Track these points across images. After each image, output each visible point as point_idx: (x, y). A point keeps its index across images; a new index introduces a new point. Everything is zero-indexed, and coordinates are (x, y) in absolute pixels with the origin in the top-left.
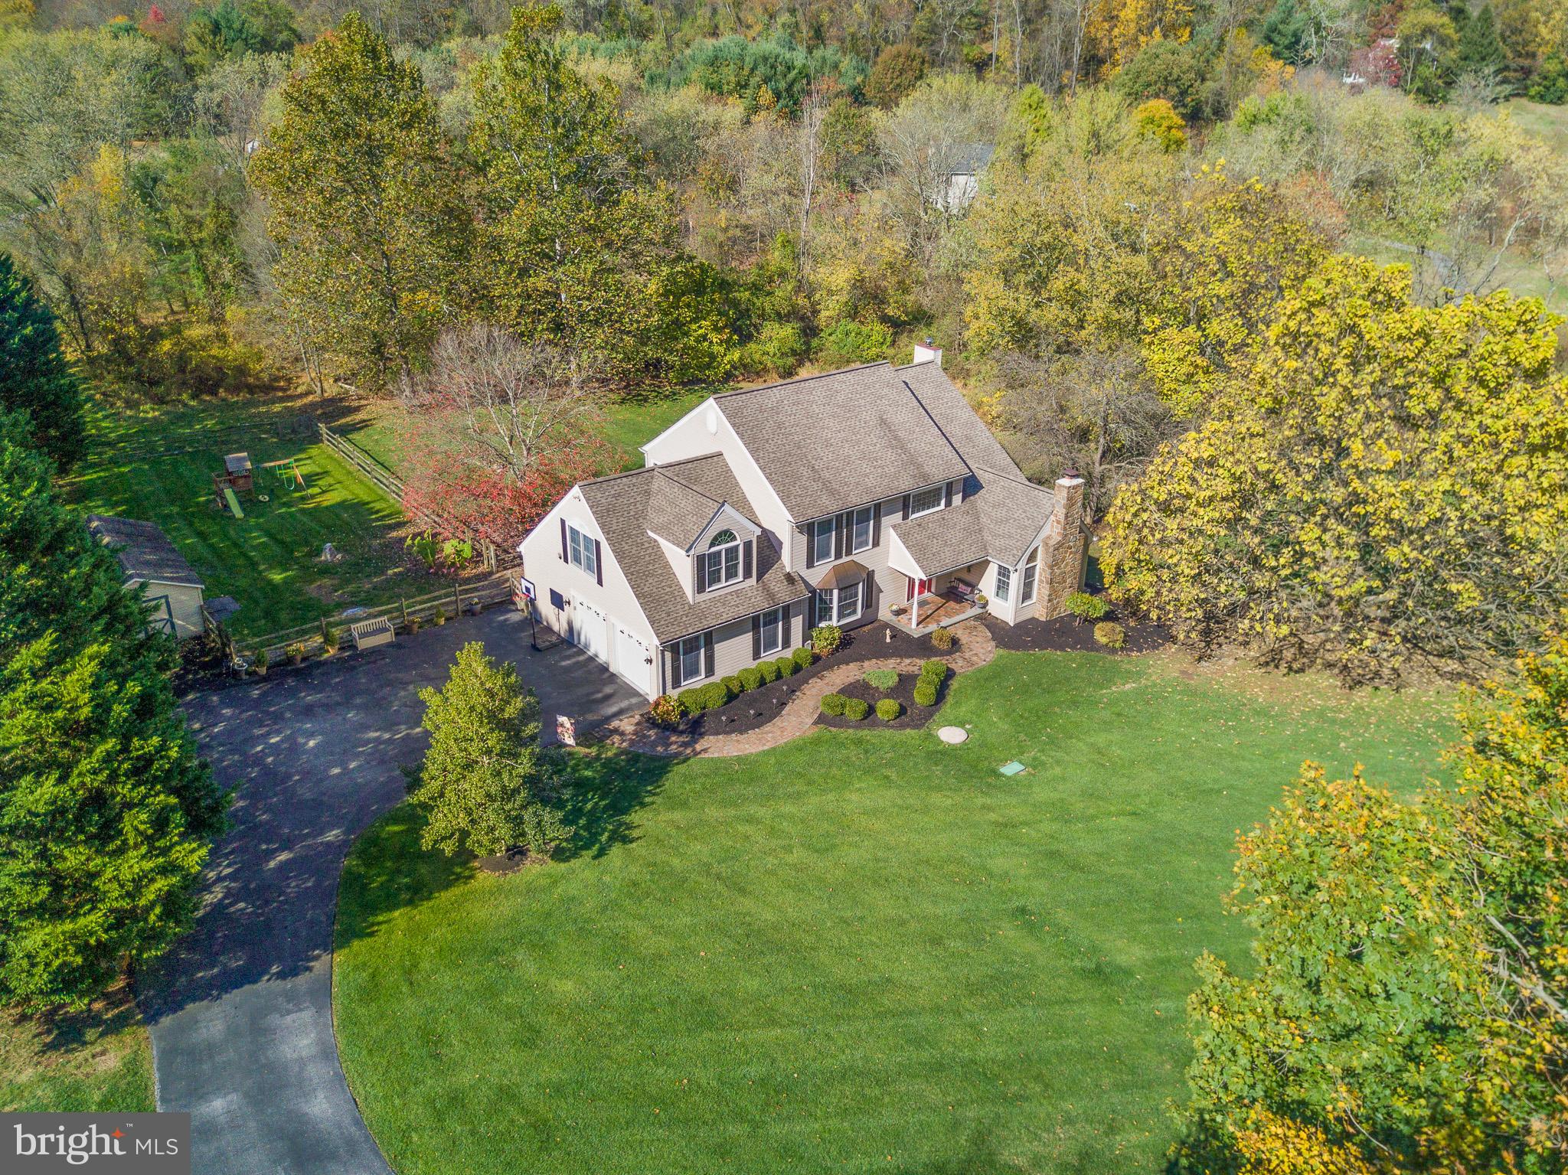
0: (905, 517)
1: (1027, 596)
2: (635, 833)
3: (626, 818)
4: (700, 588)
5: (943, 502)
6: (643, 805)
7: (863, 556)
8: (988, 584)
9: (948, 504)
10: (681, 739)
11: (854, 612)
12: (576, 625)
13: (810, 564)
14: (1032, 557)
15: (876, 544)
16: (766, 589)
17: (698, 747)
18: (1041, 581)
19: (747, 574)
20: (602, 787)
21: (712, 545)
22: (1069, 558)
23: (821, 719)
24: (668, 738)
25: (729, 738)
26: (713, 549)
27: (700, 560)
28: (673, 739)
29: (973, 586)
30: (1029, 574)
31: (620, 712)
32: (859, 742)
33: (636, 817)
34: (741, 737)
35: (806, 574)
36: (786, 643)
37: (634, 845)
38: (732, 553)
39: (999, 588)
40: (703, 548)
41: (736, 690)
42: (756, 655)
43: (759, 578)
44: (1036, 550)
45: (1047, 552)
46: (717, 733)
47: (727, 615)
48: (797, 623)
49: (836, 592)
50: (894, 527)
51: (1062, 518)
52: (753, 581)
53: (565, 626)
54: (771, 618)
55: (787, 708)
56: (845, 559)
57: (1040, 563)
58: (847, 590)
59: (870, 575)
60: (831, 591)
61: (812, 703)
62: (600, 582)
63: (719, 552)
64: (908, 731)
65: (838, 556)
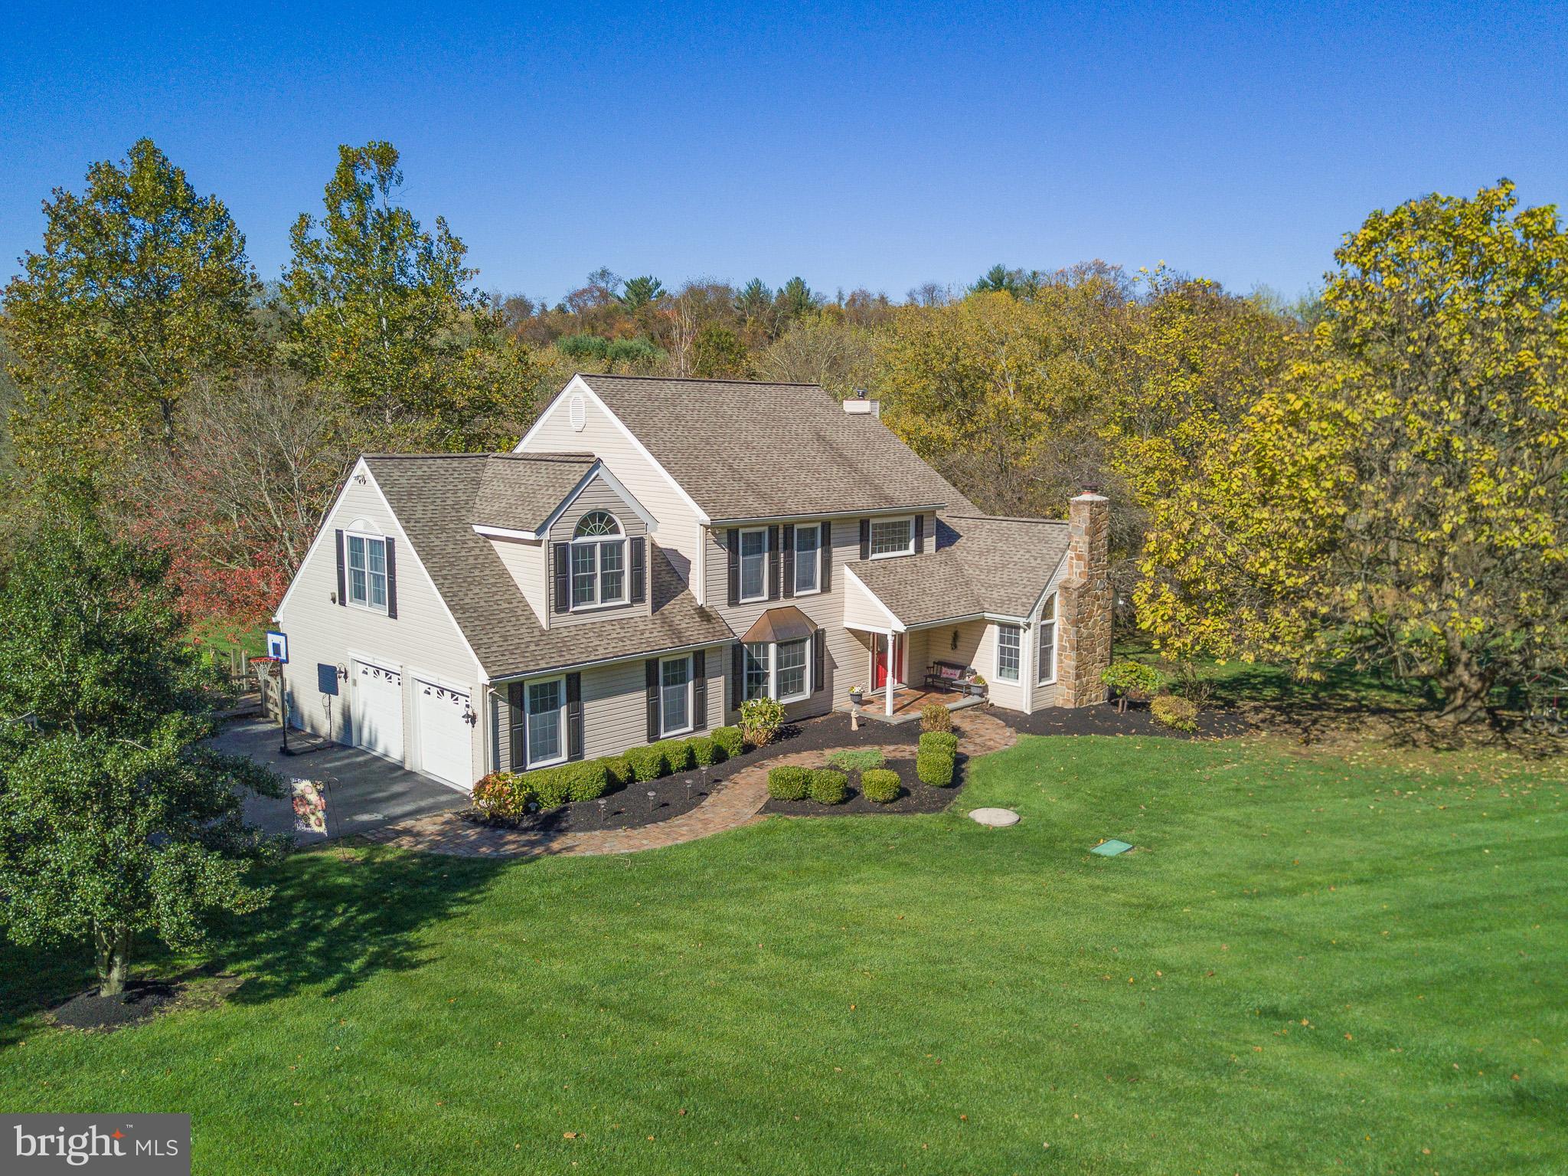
0: (864, 555)
1: (1044, 673)
2: (423, 955)
3: (412, 936)
4: (560, 603)
5: (912, 544)
6: (444, 916)
7: (807, 602)
8: (986, 659)
9: (919, 549)
10: (524, 838)
11: (800, 689)
12: (356, 713)
13: (733, 600)
14: (1047, 613)
15: (826, 588)
16: (666, 622)
17: (555, 846)
18: (1062, 648)
19: (637, 596)
20: (368, 898)
21: (579, 532)
22: (1097, 613)
23: (772, 806)
24: (501, 837)
25: (613, 833)
26: (580, 540)
27: (560, 553)
28: (511, 838)
29: (963, 668)
30: (1046, 632)
31: (419, 811)
32: (843, 830)
33: (425, 934)
34: (630, 832)
35: (725, 611)
36: (700, 722)
37: (421, 971)
38: (612, 551)
39: (1002, 662)
40: (564, 530)
41: (622, 776)
42: (653, 735)
43: (657, 606)
44: (1052, 597)
45: (1067, 602)
46: (591, 828)
47: (604, 650)
48: (717, 688)
49: (772, 648)
50: (850, 565)
51: (1084, 548)
52: (645, 609)
53: (338, 718)
54: (676, 672)
55: (710, 799)
56: (783, 603)
57: (1058, 620)
58: (788, 645)
59: (819, 638)
60: (766, 645)
61: (750, 793)
62: (393, 613)
63: (591, 547)
64: (919, 815)
65: (774, 595)
